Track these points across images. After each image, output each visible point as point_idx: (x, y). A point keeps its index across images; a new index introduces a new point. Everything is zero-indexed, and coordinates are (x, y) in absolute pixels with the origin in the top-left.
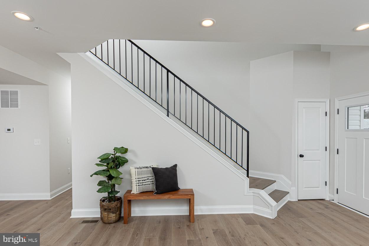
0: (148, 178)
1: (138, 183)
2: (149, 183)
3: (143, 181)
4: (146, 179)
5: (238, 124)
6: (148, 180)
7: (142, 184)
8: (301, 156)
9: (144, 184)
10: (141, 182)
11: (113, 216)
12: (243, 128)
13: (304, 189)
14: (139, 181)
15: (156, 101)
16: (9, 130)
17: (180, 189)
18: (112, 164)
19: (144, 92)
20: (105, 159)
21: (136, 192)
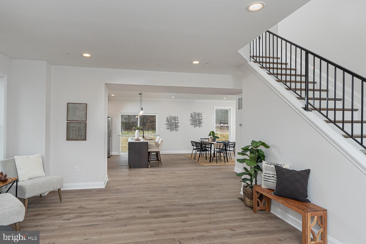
0: (273, 175)
1: (264, 178)
2: (273, 181)
3: (268, 178)
4: (271, 176)
6: (273, 178)
7: (266, 180)
9: (268, 180)
10: (266, 177)
11: (248, 201)
14: (265, 176)
15: (295, 92)
16: (240, 125)
17: (310, 202)
18: (253, 155)
19: (286, 85)
20: (245, 149)
21: (263, 186)
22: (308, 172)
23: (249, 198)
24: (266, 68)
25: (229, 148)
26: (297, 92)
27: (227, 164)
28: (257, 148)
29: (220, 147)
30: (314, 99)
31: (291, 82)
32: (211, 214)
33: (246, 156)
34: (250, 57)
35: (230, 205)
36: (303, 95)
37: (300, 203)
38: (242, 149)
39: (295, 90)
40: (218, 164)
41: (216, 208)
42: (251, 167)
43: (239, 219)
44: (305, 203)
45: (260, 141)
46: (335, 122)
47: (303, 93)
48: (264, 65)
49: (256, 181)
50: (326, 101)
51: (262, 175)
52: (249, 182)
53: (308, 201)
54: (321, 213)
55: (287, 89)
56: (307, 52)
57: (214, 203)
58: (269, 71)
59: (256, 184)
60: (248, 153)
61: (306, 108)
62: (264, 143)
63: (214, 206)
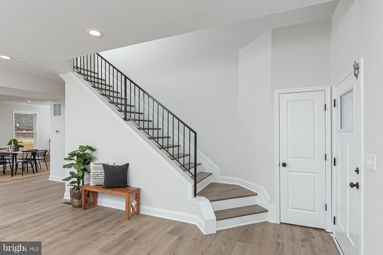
0: (101, 173)
1: (93, 177)
2: (102, 178)
3: (97, 176)
4: (99, 174)
5: (185, 125)
6: (101, 175)
7: (95, 178)
8: (284, 165)
9: (97, 178)
10: (95, 176)
11: (76, 201)
12: (191, 129)
13: (289, 209)
14: (93, 175)
15: (117, 106)
16: (57, 131)
17: (129, 186)
18: (80, 159)
19: (109, 99)
20: (72, 155)
21: (92, 184)
22: (127, 165)
23: (77, 199)
24: (91, 81)
25: (38, 157)
26: (118, 105)
27: (36, 174)
28: (84, 152)
29: (27, 156)
30: (130, 112)
31: (113, 97)
32: (36, 226)
33: (73, 160)
34: (74, 67)
35: (56, 211)
36: (123, 109)
37: (123, 188)
38: (68, 154)
39: (117, 104)
40: (24, 177)
41: (41, 219)
42: (78, 170)
43: (70, 220)
44: (126, 188)
45: (87, 146)
46: (144, 129)
47: (123, 107)
48: (89, 78)
49: (83, 182)
50: (134, 114)
51: (91, 175)
52: (76, 184)
53: (128, 186)
54: (137, 192)
55: (110, 103)
56: (126, 78)
57: (37, 215)
58: (94, 85)
59: (83, 184)
60: (75, 158)
61: (125, 118)
62: (91, 147)
63: (37, 218)
